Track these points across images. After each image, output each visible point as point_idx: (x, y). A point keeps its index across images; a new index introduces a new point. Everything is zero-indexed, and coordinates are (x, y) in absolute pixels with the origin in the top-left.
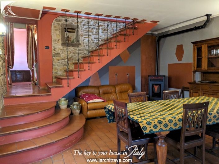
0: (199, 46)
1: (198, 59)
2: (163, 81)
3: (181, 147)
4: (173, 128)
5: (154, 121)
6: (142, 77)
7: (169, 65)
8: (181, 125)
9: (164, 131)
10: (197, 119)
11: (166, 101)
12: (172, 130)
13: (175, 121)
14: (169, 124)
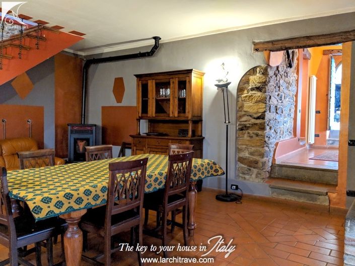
0: (144, 82)
1: (143, 101)
2: (92, 133)
3: (105, 233)
4: (92, 203)
5: (58, 195)
6: (56, 127)
7: (103, 108)
8: (106, 198)
9: (75, 210)
10: (130, 185)
11: (90, 163)
12: (89, 206)
13: (96, 191)
14: (84, 197)
